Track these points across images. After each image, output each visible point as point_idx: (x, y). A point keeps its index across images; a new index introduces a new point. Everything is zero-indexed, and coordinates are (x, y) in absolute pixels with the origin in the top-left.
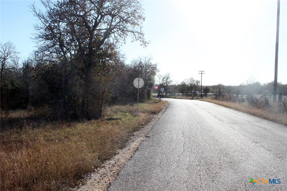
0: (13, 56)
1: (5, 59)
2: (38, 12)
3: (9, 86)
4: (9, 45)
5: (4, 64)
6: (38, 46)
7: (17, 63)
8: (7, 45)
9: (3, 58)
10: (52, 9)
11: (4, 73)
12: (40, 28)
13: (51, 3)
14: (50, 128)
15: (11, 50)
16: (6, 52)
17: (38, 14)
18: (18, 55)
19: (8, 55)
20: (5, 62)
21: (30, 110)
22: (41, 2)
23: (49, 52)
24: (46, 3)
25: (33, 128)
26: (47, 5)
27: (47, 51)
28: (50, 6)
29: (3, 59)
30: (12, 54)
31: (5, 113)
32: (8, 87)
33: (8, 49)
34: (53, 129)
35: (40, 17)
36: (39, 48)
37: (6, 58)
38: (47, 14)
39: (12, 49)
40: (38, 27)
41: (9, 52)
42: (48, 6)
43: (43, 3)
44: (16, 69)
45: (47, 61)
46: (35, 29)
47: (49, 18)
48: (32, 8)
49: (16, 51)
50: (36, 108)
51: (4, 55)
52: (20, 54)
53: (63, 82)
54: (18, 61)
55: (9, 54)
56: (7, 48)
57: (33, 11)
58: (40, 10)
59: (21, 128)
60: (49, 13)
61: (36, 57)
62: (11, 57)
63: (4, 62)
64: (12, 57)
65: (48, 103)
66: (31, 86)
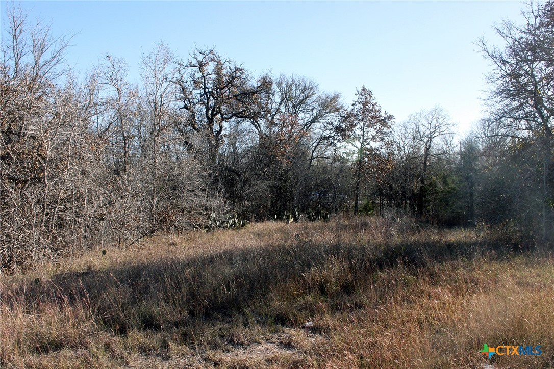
0: (445, 132)
1: (430, 138)
2: (491, 51)
3: (439, 185)
4: (436, 113)
5: (430, 146)
6: (489, 109)
7: (450, 143)
8: (434, 113)
9: (427, 136)
10: (516, 41)
11: (430, 163)
12: (495, 79)
13: (515, 29)
14: (522, 264)
15: (440, 121)
16: (433, 125)
17: (490, 53)
18: (453, 129)
19: (435, 130)
20: (430, 142)
21: (481, 230)
22: (496, 30)
23: (512, 120)
24: (505, 32)
25: (491, 260)
26: (507, 35)
27: (508, 118)
28: (513, 35)
29: (427, 139)
30: (442, 129)
31: (438, 233)
32: (437, 186)
33: (435, 120)
34: (527, 265)
35: (494, 58)
36: (492, 112)
37: (433, 136)
38: (508, 51)
39: (443, 119)
40: (492, 78)
41: (437, 125)
42: (510, 36)
43: (500, 32)
44: (450, 154)
45: (508, 136)
46: (486, 81)
47: (511, 57)
48: (481, 44)
49: (449, 122)
50: (491, 226)
51: (428, 131)
52: (456, 127)
53: (545, 177)
54: (451, 139)
55: (437, 128)
56: (434, 118)
57: (482, 49)
58: (495, 46)
59: (470, 259)
60: (511, 48)
61: (484, 129)
62: (441, 133)
63: (428, 144)
64: (443, 133)
65: (514, 218)
66: (479, 185)
